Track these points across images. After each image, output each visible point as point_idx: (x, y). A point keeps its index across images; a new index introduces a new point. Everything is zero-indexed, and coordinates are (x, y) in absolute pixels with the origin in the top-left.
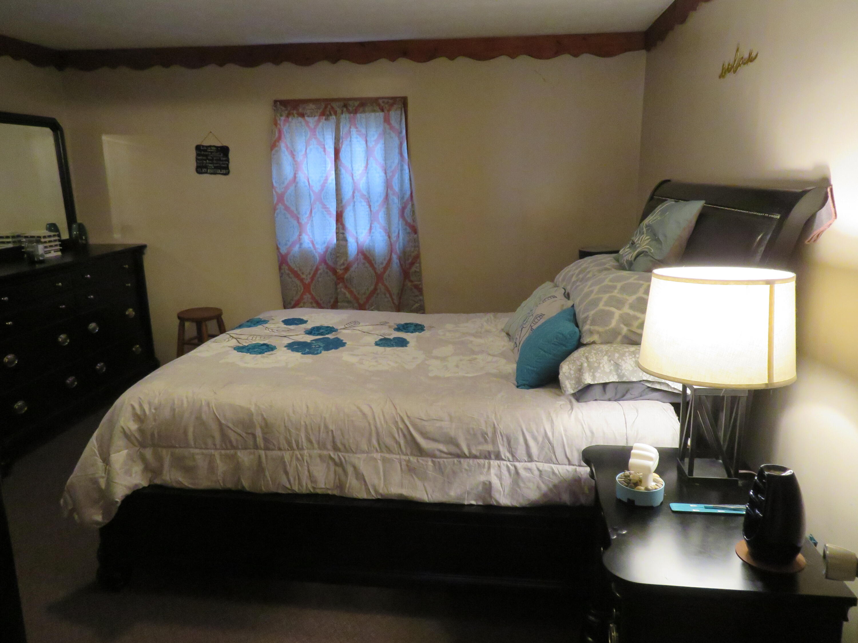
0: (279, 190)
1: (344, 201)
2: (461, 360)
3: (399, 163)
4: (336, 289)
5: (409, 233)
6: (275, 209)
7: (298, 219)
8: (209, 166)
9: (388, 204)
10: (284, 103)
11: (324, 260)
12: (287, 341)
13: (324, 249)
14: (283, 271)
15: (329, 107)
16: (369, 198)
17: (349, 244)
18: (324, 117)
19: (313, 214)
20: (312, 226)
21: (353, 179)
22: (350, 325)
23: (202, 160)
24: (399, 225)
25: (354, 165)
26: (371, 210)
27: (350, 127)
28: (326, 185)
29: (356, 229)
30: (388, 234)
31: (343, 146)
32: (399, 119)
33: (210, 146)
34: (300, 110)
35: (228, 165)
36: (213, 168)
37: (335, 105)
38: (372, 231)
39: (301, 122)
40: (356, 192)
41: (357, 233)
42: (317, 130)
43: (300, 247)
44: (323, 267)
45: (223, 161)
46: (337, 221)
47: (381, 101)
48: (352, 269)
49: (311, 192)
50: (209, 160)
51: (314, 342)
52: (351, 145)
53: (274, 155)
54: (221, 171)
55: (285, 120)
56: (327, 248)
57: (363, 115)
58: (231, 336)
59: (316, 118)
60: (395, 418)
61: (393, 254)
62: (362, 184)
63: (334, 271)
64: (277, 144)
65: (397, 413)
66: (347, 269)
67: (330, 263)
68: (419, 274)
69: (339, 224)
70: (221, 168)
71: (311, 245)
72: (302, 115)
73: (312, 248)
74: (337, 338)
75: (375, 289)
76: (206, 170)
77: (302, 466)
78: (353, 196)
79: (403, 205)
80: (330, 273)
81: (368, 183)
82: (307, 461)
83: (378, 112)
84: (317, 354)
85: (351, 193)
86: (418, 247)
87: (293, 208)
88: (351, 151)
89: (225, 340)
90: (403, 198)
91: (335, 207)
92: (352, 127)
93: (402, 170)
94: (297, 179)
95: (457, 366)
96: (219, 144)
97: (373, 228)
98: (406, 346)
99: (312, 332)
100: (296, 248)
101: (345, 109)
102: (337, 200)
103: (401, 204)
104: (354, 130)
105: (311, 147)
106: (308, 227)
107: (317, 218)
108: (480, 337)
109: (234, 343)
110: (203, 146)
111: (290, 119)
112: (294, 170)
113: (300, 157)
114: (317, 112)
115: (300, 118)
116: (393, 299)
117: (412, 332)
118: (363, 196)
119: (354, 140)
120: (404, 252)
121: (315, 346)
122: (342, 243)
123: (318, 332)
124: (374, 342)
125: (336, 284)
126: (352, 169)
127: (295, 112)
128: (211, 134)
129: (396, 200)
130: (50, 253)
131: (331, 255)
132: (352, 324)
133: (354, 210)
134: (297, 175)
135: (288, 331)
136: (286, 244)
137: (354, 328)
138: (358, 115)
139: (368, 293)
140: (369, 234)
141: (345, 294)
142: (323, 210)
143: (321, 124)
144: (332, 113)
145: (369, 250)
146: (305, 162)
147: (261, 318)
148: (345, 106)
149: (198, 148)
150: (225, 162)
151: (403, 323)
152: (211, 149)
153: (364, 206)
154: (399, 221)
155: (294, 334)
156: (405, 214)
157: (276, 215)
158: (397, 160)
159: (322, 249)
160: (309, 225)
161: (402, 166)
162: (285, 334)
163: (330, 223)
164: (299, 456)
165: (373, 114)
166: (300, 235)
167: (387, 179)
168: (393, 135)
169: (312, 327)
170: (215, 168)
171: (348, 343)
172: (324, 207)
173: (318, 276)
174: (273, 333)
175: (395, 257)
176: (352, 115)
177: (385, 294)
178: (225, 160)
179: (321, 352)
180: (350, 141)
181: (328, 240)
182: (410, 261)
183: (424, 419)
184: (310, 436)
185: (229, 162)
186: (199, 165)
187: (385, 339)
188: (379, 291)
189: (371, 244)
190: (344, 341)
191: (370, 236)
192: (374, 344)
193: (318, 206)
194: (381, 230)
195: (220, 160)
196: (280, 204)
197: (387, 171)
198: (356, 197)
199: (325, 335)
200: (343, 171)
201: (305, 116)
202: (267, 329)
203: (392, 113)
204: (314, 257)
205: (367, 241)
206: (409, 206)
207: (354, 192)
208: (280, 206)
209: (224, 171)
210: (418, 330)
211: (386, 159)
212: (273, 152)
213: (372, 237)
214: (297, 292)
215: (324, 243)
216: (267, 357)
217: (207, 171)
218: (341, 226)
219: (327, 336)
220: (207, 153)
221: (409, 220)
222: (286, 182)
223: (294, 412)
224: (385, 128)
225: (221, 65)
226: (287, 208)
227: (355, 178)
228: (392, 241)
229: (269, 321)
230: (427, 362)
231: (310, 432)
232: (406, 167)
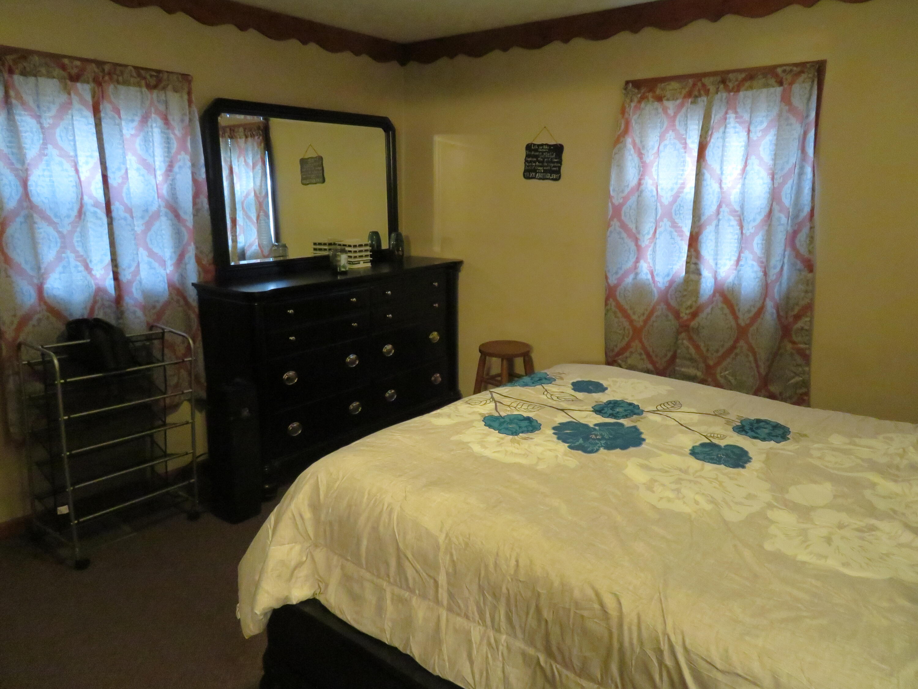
0: (617, 201)
1: (704, 218)
2: (841, 526)
3: (797, 163)
4: (677, 339)
5: (800, 270)
6: (609, 226)
7: (636, 241)
8: (539, 170)
9: (770, 225)
10: (637, 84)
11: (665, 298)
12: (562, 418)
13: (667, 283)
14: (608, 307)
15: (699, 84)
16: (742, 214)
17: (703, 280)
18: (690, 100)
19: (657, 235)
20: (654, 251)
21: (721, 187)
22: (665, 408)
23: (531, 162)
24: (784, 257)
25: (725, 168)
26: (742, 233)
27: (726, 113)
28: (681, 195)
29: (715, 259)
30: (763, 269)
31: (712, 140)
32: (807, 96)
33: (542, 145)
34: (658, 92)
35: (560, 168)
36: (542, 171)
37: (707, 81)
38: (741, 263)
39: (657, 109)
40: (724, 206)
41: (716, 264)
42: (677, 120)
43: (635, 278)
44: (663, 306)
45: (554, 162)
46: (690, 246)
47: (779, 70)
48: (703, 315)
49: (658, 204)
50: (539, 162)
51: (597, 428)
52: (724, 138)
53: (615, 154)
54: (551, 176)
55: (636, 107)
56: (672, 282)
57: (749, 93)
58: (492, 397)
59: (679, 101)
60: (658, 641)
61: (768, 300)
62: (734, 195)
63: (677, 314)
64: (622, 139)
65: (665, 634)
66: (694, 315)
67: (673, 303)
68: (808, 332)
69: (692, 250)
70: (552, 172)
71: (649, 277)
72: (660, 99)
73: (651, 281)
74: (635, 427)
75: (733, 347)
76: (534, 174)
77: (494, 659)
78: (718, 212)
79: (796, 228)
80: (671, 317)
81: (743, 193)
82: (502, 654)
83: (774, 87)
84: (591, 452)
85: (714, 208)
86: (813, 291)
87: (632, 226)
88: (724, 146)
89: (481, 402)
90: (796, 216)
91: (690, 227)
92: (730, 112)
93: (801, 174)
94: (643, 187)
95: (828, 540)
96: (553, 143)
97: (741, 258)
98: (743, 467)
99: (603, 410)
100: (629, 279)
101: (722, 86)
102: (693, 217)
103: (792, 226)
104: (731, 116)
105: (666, 142)
106: (649, 252)
107: (662, 240)
108: (895, 479)
109: (488, 408)
110: (534, 145)
111: (643, 105)
112: (639, 174)
113: (649, 158)
114: (681, 93)
115: (656, 104)
116: (758, 366)
117: (764, 440)
118: (733, 212)
119: (730, 131)
120: (787, 297)
121: (596, 435)
122: (693, 277)
123: (610, 412)
124: (691, 448)
125: (678, 333)
126: (722, 173)
127: (650, 95)
128: (545, 129)
129: (784, 220)
130: (359, 263)
131: (676, 292)
132: (669, 406)
133: (717, 232)
134: (642, 181)
135: (573, 400)
136: (617, 273)
137: (670, 414)
138: (741, 94)
139: (722, 351)
140: (735, 267)
141: (688, 348)
142: (672, 229)
143: (684, 110)
144: (702, 92)
145: (733, 291)
146: (656, 164)
147: (548, 373)
148: (723, 82)
149: (529, 147)
150: (557, 165)
151: (753, 417)
152: (543, 148)
153: (733, 226)
154: (785, 251)
155: (577, 408)
156: (797, 242)
157: (608, 233)
158: (794, 158)
159: (663, 283)
160: (650, 249)
161: (802, 168)
162: (564, 405)
163: (680, 248)
164: (492, 641)
165: (765, 90)
166: (637, 261)
167: (774, 187)
168: (793, 120)
169: (608, 401)
170: (545, 171)
171: (647, 441)
172: (675, 225)
173: (653, 318)
174: (550, 401)
175: (770, 306)
176: (732, 94)
177: (747, 356)
178: (557, 162)
179: (597, 450)
180: (724, 132)
181: (674, 271)
182: (796, 311)
183: (719, 666)
184: (512, 614)
185: (561, 164)
186: (527, 168)
187: (712, 445)
188: (738, 351)
189: (736, 282)
190: (643, 436)
191: (736, 270)
192: (689, 452)
193: (665, 224)
194: (755, 263)
195: (552, 162)
196: (615, 220)
197: (775, 176)
198: (722, 213)
199: (620, 419)
200: (707, 175)
201: (664, 99)
202: (546, 393)
203: (796, 88)
204: (651, 292)
205: (730, 279)
206: (805, 231)
207: (720, 206)
208: (615, 223)
209: (554, 176)
210: (777, 436)
211: (776, 157)
212: (616, 150)
213: (739, 271)
214: (623, 338)
215: (668, 275)
216: (518, 443)
217: (536, 176)
218: (693, 253)
219: (622, 421)
220: (537, 153)
221: (803, 250)
222: (627, 191)
223: (496, 565)
224: (781, 111)
225: (566, 41)
226: (624, 226)
227: (723, 186)
228: (769, 281)
229: (555, 380)
230: (770, 514)
231: (514, 609)
232: (809, 170)
